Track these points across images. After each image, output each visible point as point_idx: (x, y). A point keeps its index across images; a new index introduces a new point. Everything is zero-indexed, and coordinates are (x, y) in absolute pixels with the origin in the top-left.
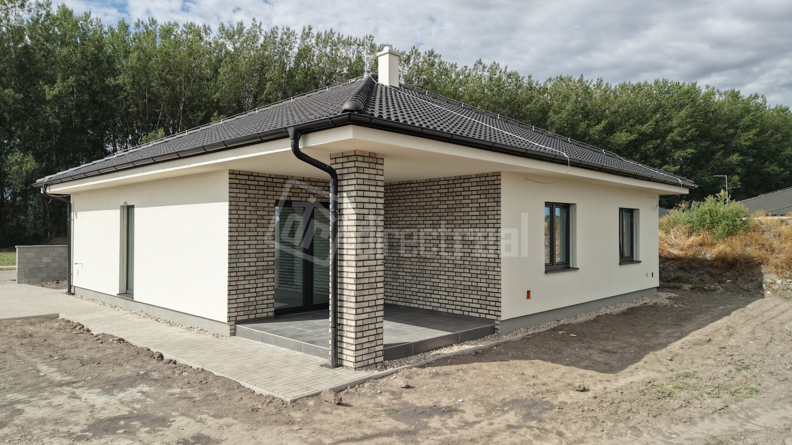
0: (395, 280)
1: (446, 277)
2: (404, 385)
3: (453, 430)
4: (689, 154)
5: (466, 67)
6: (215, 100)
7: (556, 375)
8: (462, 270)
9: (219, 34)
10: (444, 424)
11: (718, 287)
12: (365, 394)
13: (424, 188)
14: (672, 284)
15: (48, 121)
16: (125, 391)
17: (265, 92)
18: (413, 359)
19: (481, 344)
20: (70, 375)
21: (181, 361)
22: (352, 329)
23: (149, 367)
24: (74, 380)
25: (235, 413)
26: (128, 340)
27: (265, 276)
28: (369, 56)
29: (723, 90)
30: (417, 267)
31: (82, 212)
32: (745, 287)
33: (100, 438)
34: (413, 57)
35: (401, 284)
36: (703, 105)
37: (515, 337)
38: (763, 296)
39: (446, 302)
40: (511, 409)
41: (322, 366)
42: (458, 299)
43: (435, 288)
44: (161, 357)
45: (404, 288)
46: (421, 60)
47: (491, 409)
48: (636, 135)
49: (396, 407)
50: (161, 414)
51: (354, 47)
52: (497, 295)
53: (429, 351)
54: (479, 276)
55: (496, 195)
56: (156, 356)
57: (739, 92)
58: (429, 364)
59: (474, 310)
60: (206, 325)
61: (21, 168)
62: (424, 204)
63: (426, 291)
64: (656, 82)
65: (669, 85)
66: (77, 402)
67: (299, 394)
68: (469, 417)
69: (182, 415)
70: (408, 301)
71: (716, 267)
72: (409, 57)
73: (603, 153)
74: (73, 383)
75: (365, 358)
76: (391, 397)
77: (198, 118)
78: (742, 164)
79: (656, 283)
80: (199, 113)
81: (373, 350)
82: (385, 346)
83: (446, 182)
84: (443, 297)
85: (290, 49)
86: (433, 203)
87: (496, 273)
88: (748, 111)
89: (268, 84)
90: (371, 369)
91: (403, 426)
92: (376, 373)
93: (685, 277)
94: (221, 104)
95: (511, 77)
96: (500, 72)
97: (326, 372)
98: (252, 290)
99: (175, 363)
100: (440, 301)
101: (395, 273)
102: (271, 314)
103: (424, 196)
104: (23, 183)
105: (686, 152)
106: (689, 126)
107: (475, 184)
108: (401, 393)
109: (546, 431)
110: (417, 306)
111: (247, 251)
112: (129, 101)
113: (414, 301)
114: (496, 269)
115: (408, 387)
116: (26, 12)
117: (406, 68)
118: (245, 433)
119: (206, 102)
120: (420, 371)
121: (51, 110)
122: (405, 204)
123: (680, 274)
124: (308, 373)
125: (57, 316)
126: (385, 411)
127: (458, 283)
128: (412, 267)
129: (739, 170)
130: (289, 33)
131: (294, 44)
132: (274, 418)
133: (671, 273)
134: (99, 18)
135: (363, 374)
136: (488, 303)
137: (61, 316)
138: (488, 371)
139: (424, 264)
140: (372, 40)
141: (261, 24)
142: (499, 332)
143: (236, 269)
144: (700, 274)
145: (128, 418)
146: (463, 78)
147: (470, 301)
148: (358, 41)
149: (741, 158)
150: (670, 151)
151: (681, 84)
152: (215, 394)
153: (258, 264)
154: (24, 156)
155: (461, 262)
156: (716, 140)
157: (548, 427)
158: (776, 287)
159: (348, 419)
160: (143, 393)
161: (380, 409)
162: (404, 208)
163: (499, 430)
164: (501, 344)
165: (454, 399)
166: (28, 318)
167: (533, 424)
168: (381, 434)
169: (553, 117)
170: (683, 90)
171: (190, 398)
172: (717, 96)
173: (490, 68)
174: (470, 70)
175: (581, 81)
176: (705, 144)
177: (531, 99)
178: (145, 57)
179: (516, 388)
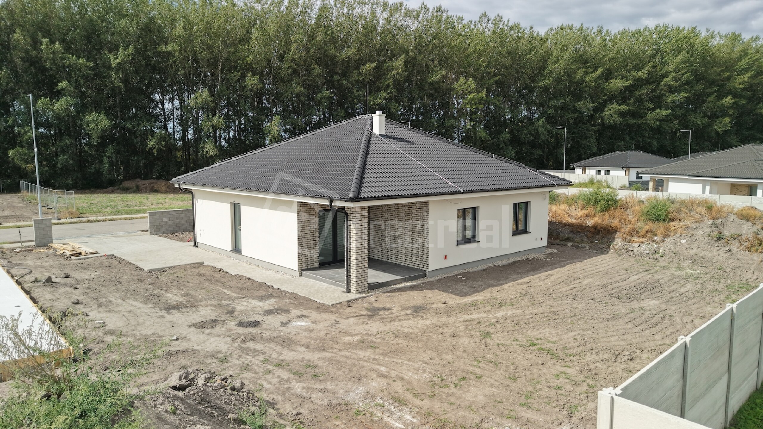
2: (374, 300)
3: (387, 315)
4: (682, 98)
5: (471, 22)
6: (249, 62)
7: (439, 297)
8: (412, 245)
10: (384, 313)
11: (587, 246)
12: (359, 303)
15: (113, 84)
16: (267, 301)
17: (291, 53)
18: (382, 290)
19: (415, 283)
21: (283, 289)
22: (355, 278)
24: (243, 296)
25: (312, 308)
26: (253, 279)
27: (314, 248)
28: (382, 13)
29: (723, 33)
32: (602, 246)
33: (271, 315)
36: (701, 49)
37: (434, 279)
38: (608, 253)
40: (411, 309)
41: (342, 292)
42: (411, 259)
43: (399, 252)
46: (430, 15)
48: (631, 81)
49: (369, 308)
50: (286, 309)
51: (369, 6)
52: (427, 259)
53: (390, 286)
54: (420, 249)
56: (271, 286)
57: (739, 36)
58: (388, 292)
59: (417, 265)
60: (286, 271)
63: (395, 254)
64: (657, 27)
65: (669, 29)
66: (252, 304)
67: (334, 303)
68: (394, 311)
69: (294, 309)
70: (386, 258)
71: (591, 232)
72: (419, 14)
75: (360, 289)
76: (369, 304)
77: (235, 78)
78: (735, 106)
80: (236, 73)
81: (363, 286)
82: (368, 284)
84: (404, 258)
85: (311, 11)
87: (426, 248)
88: (746, 54)
90: (362, 294)
91: (370, 313)
92: (364, 295)
93: (573, 238)
94: (254, 66)
95: (514, 28)
96: (503, 25)
97: (344, 294)
98: (308, 255)
99: (280, 290)
102: (318, 266)
104: (99, 138)
105: (680, 96)
106: (684, 71)
108: (373, 303)
109: (418, 316)
110: (391, 261)
111: (306, 236)
112: (178, 65)
113: (389, 259)
114: (427, 246)
115: (376, 301)
118: (317, 314)
119: (242, 65)
120: (382, 295)
121: (116, 75)
124: (336, 294)
125: (203, 263)
126: (365, 309)
127: (410, 251)
129: (731, 112)
132: (326, 310)
133: (565, 234)
135: (359, 296)
136: (423, 262)
137: (206, 264)
138: (412, 295)
139: (394, 240)
142: (427, 276)
143: (301, 245)
144: (582, 236)
145: (275, 309)
146: (468, 32)
147: (415, 260)
149: (734, 100)
152: (302, 302)
153: (311, 242)
154: (98, 115)
155: (412, 241)
156: (713, 82)
157: (420, 315)
159: (351, 311)
160: (275, 301)
161: (363, 308)
162: (379, 218)
163: (402, 315)
164: (425, 283)
165: (392, 305)
167: (415, 314)
168: (362, 316)
169: (551, 67)
170: (681, 35)
171: (293, 304)
172: (718, 38)
173: (495, 20)
174: (475, 22)
175: (581, 29)
176: (699, 87)
177: (531, 50)
178: (188, 25)
179: (418, 302)
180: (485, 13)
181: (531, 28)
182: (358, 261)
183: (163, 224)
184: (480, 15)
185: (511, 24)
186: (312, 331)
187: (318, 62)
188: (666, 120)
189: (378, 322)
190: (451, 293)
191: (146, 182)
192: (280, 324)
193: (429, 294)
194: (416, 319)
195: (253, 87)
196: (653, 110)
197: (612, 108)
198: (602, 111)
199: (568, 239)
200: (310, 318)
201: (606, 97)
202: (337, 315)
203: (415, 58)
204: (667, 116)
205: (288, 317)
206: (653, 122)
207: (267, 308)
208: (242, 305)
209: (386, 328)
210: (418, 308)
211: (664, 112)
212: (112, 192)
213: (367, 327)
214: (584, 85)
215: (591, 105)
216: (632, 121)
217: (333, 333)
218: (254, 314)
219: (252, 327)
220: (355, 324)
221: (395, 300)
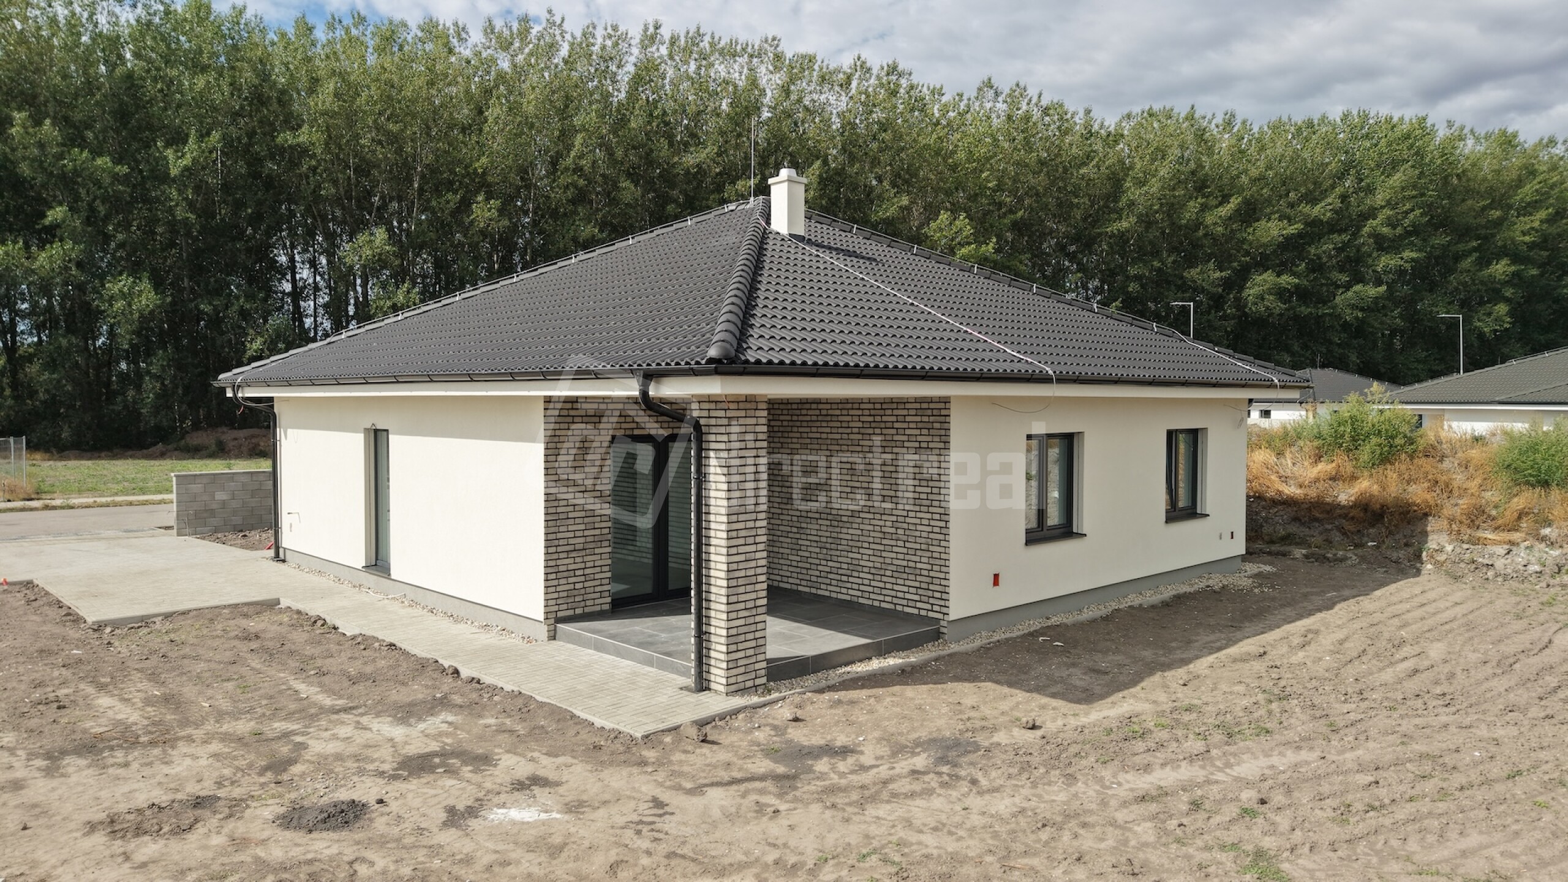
0: (794, 552)
1: (871, 552)
2: (791, 718)
3: (842, 775)
4: (1406, 262)
5: (961, 95)
6: (480, 171)
7: (1005, 706)
8: (893, 543)
9: (484, 41)
10: (833, 768)
11: (1349, 555)
12: (738, 729)
13: (838, 412)
14: (1275, 548)
15: (173, 216)
16: (425, 721)
17: (573, 154)
18: (810, 680)
19: (913, 658)
20: (341, 697)
21: (487, 679)
22: (723, 640)
23: (445, 688)
24: (351, 705)
25: (573, 751)
26: (403, 646)
27: (597, 551)
28: (771, 76)
29: (1481, 131)
30: (828, 534)
31: (295, 431)
32: (1395, 555)
33: (419, 777)
34: (857, 76)
35: (804, 559)
36: (1439, 161)
37: (971, 645)
38: (1418, 572)
39: (870, 589)
40: (924, 751)
41: (681, 689)
42: (888, 586)
43: (855, 566)
44: (456, 672)
45: (808, 566)
46: (873, 81)
47: (898, 750)
48: (1300, 226)
49: (776, 746)
50: (481, 751)
51: (743, 60)
52: (943, 582)
53: (835, 667)
54: (919, 553)
55: (943, 432)
56: (450, 671)
57: (1515, 135)
58: (831, 688)
59: (911, 604)
60: (511, 623)
61: (130, 305)
62: (838, 436)
63: (840, 571)
64: (1345, 117)
65: (1371, 121)
66: (368, 735)
67: (651, 728)
68: (867, 759)
69: (508, 752)
70: (815, 585)
71: (1353, 518)
72: (849, 78)
73: (1153, 330)
74: (352, 708)
75: (740, 679)
76: (773, 733)
77: (448, 206)
78: (1516, 281)
79: (1239, 547)
80: (450, 196)
81: (751, 667)
82: (768, 661)
83: (871, 406)
84: (866, 582)
85: (618, 67)
86: (852, 436)
87: (942, 550)
88: (1533, 173)
89: (579, 139)
90: (749, 694)
91: (781, 769)
92: (755, 699)
93: (1301, 535)
94: (489, 179)
95: (1051, 112)
96: (1028, 104)
97: (688, 699)
98: (578, 573)
99: (478, 682)
100: (862, 588)
101: (794, 541)
102: (607, 607)
103: (839, 424)
104: (133, 333)
105: (1402, 258)
106: (1408, 206)
107: (913, 412)
108: (787, 727)
109: (958, 778)
110: (827, 594)
111: (571, 515)
112: (321, 176)
113: (823, 586)
114: (943, 543)
115: (796, 720)
116: (128, 9)
117: (844, 98)
118: (587, 774)
119: (464, 176)
120: (816, 697)
121: (179, 194)
122: (811, 435)
123: (1293, 528)
124: (663, 699)
125: (277, 602)
126: (762, 750)
127: (888, 561)
128: (820, 533)
129: (1509, 292)
130: (618, 37)
131: (626, 57)
132: (622, 758)
133: (1278, 527)
134: (259, 13)
135: (738, 701)
136: (930, 593)
137: (284, 603)
138: (912, 699)
139: (838, 530)
140: (777, 46)
141: (563, 20)
142: (946, 637)
143: (556, 542)
144: (1326, 530)
145: (443, 754)
146: (955, 118)
147: (905, 589)
148: (750, 47)
149: (1513, 268)
150: (1370, 256)
151: (1395, 119)
152: (543, 727)
153: (587, 533)
154: (134, 282)
155: (893, 530)
156: (1464, 233)
157: (963, 773)
158: (1441, 557)
159: (714, 761)
160: (450, 723)
161: (756, 748)
162: (808, 441)
163: (900, 776)
164: (944, 657)
165: (853, 736)
166: (236, 606)
167: (945, 769)
168: (752, 779)
169: (1133, 193)
170: (1398, 132)
171: (511, 732)
172: (1470, 142)
173: (1010, 95)
174: (969, 99)
175: (1190, 117)
176: (1440, 239)
177: (1089, 157)
178: (348, 91)
179: (941, 722)
180: (990, 79)
181: (1088, 112)
182: (733, 583)
183: (214, 506)
184: (978, 83)
185: (1044, 102)
186: (561, 848)
187: (632, 175)
188: (1375, 307)
189: (816, 808)
190: (1039, 690)
191: (242, 434)
192: (443, 816)
193: (968, 693)
194: (954, 794)
195: (488, 226)
196: (1348, 287)
197: (1260, 284)
198: (1242, 288)
199: (1287, 539)
200: (561, 790)
201: (1248, 259)
202: (660, 776)
203: (840, 172)
204: (1376, 299)
205: (479, 786)
206: (1348, 311)
207: (417, 747)
208: (335, 737)
209: (852, 834)
210: (949, 748)
211: (1373, 291)
212: (162, 456)
213: (776, 829)
214: (1201, 233)
215: (1218, 274)
216: (1304, 310)
217: (645, 861)
218: (361, 772)
219: (334, 828)
220: (732, 817)
221: (860, 716)
